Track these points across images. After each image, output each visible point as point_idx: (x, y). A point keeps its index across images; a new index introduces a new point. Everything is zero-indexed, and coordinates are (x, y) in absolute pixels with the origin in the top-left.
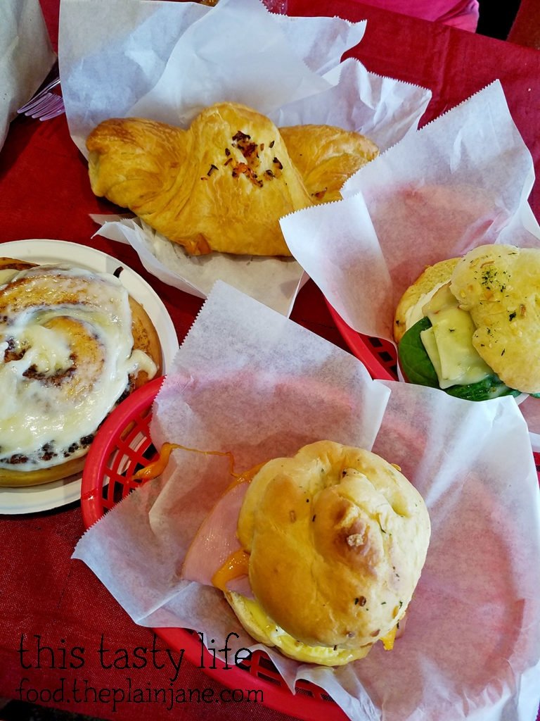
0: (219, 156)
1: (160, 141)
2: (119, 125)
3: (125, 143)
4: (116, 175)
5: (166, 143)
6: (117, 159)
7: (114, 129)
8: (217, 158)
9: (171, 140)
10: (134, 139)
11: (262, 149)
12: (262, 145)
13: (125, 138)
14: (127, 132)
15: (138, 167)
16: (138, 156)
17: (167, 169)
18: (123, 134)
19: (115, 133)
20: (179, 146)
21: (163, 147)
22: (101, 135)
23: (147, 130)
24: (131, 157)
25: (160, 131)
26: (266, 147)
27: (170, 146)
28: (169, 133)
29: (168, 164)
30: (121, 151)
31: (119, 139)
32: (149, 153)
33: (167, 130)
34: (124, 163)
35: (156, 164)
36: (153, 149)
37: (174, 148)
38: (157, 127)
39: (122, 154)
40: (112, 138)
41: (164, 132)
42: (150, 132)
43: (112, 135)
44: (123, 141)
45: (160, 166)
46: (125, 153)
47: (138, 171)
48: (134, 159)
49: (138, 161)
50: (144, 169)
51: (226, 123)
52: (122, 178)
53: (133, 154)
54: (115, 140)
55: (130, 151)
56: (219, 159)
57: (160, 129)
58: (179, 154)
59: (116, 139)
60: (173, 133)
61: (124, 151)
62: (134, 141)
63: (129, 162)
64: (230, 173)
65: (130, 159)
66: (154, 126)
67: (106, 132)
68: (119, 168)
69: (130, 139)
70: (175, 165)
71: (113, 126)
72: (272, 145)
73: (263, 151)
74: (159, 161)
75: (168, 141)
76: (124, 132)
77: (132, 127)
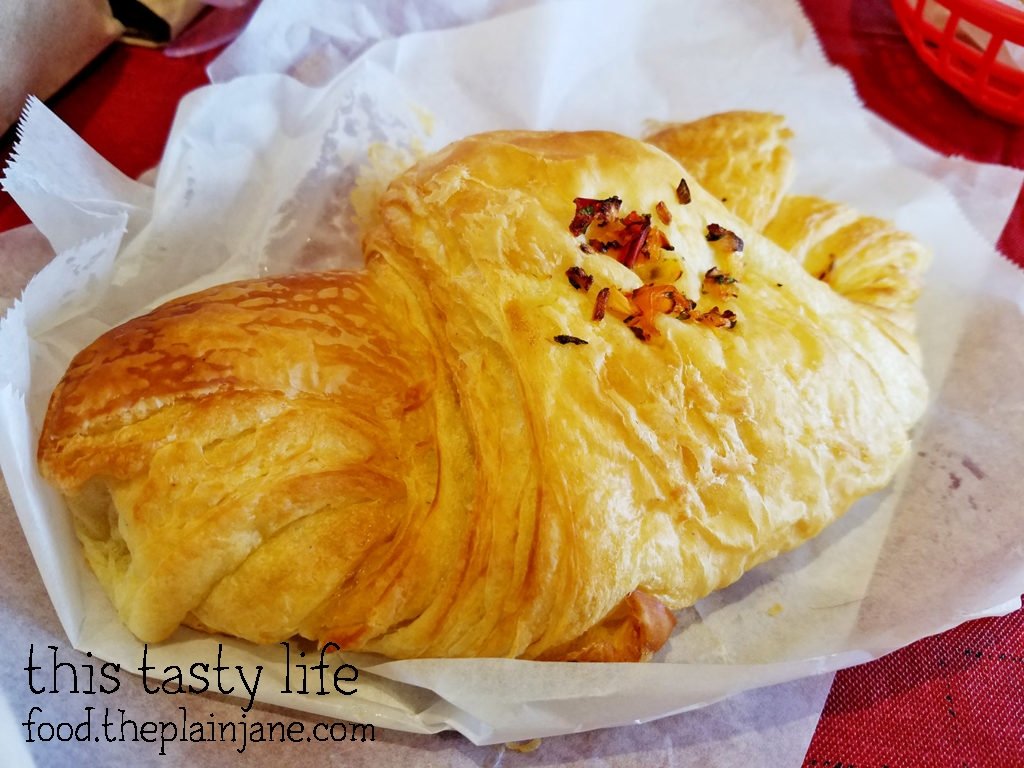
0: (563, 301)
1: (325, 340)
2: (147, 346)
3: (206, 403)
4: (215, 545)
5: (344, 339)
6: (195, 480)
7: (131, 371)
8: (562, 310)
9: (359, 320)
10: (229, 373)
11: (666, 219)
12: (660, 207)
13: (196, 385)
14: (191, 363)
15: (294, 470)
16: (275, 430)
17: (394, 424)
18: (178, 376)
19: (145, 383)
20: (388, 328)
21: (343, 356)
22: (92, 414)
23: (258, 321)
24: (249, 445)
25: (305, 306)
26: (673, 207)
27: (365, 339)
28: (333, 301)
29: (389, 405)
30: (199, 442)
31: (170, 399)
32: (310, 399)
33: (326, 293)
34: (232, 481)
35: (350, 425)
36: (315, 378)
37: (380, 342)
38: (285, 295)
39: (207, 447)
40: (142, 407)
41: (322, 305)
42: (273, 323)
43: (134, 397)
44: (187, 399)
45: (370, 429)
46: (217, 441)
47: (295, 488)
48: (263, 449)
49: (282, 448)
50: (316, 467)
51: (518, 194)
52: (242, 541)
53: (252, 430)
54: (153, 413)
55: (236, 424)
56: (569, 311)
57: (299, 298)
58: (405, 355)
59: (159, 403)
60: (349, 294)
61: (211, 435)
62: (233, 381)
63: (251, 471)
64: (626, 334)
65: (247, 457)
66: (273, 295)
67: (108, 394)
68: (217, 513)
69: (214, 382)
70: (414, 401)
71: (126, 362)
72: (683, 194)
73: (673, 223)
74: (353, 411)
75: (350, 326)
76: (177, 366)
77: (199, 337)
